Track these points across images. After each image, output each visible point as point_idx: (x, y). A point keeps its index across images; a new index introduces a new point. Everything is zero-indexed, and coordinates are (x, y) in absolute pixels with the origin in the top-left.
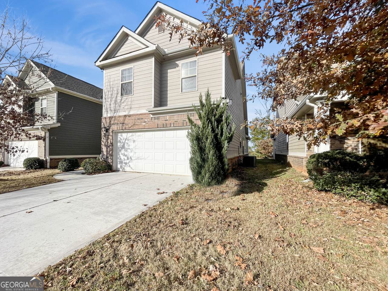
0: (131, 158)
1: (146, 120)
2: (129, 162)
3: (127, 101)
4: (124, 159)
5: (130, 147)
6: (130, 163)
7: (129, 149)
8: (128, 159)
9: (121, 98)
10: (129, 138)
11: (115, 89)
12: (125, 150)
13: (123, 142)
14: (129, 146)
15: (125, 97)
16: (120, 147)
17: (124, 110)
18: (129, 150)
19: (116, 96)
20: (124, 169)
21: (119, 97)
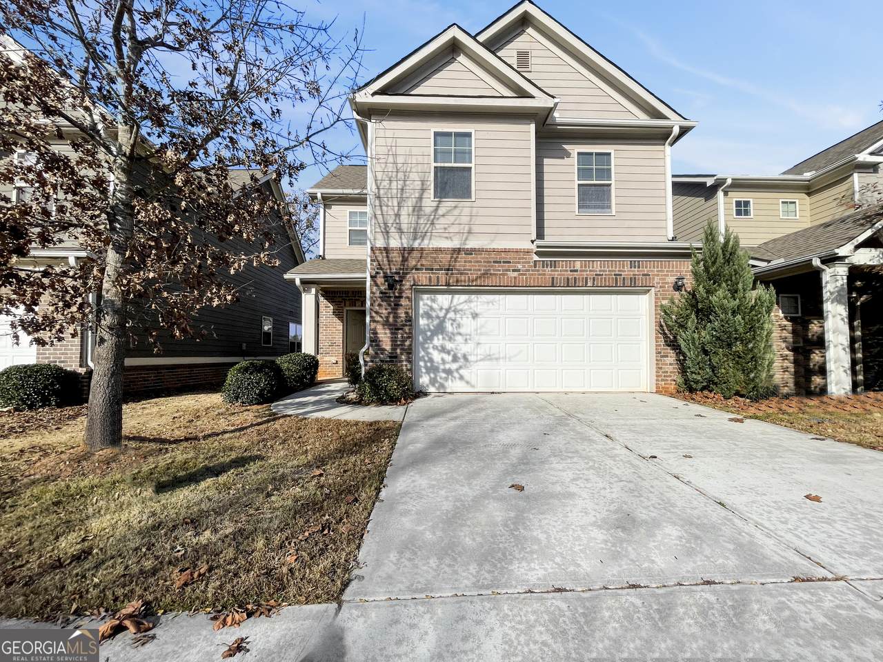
0: (465, 357)
1: (520, 266)
2: (460, 367)
3: (456, 212)
4: (443, 359)
5: (462, 330)
6: (461, 371)
7: (460, 334)
8: (455, 359)
9: (435, 204)
10: (459, 307)
11: (413, 176)
12: (443, 338)
13: (438, 317)
14: (459, 326)
15: (448, 203)
16: (430, 330)
17: (447, 235)
18: (459, 338)
19: (417, 195)
20: (442, 386)
21: (429, 201)
